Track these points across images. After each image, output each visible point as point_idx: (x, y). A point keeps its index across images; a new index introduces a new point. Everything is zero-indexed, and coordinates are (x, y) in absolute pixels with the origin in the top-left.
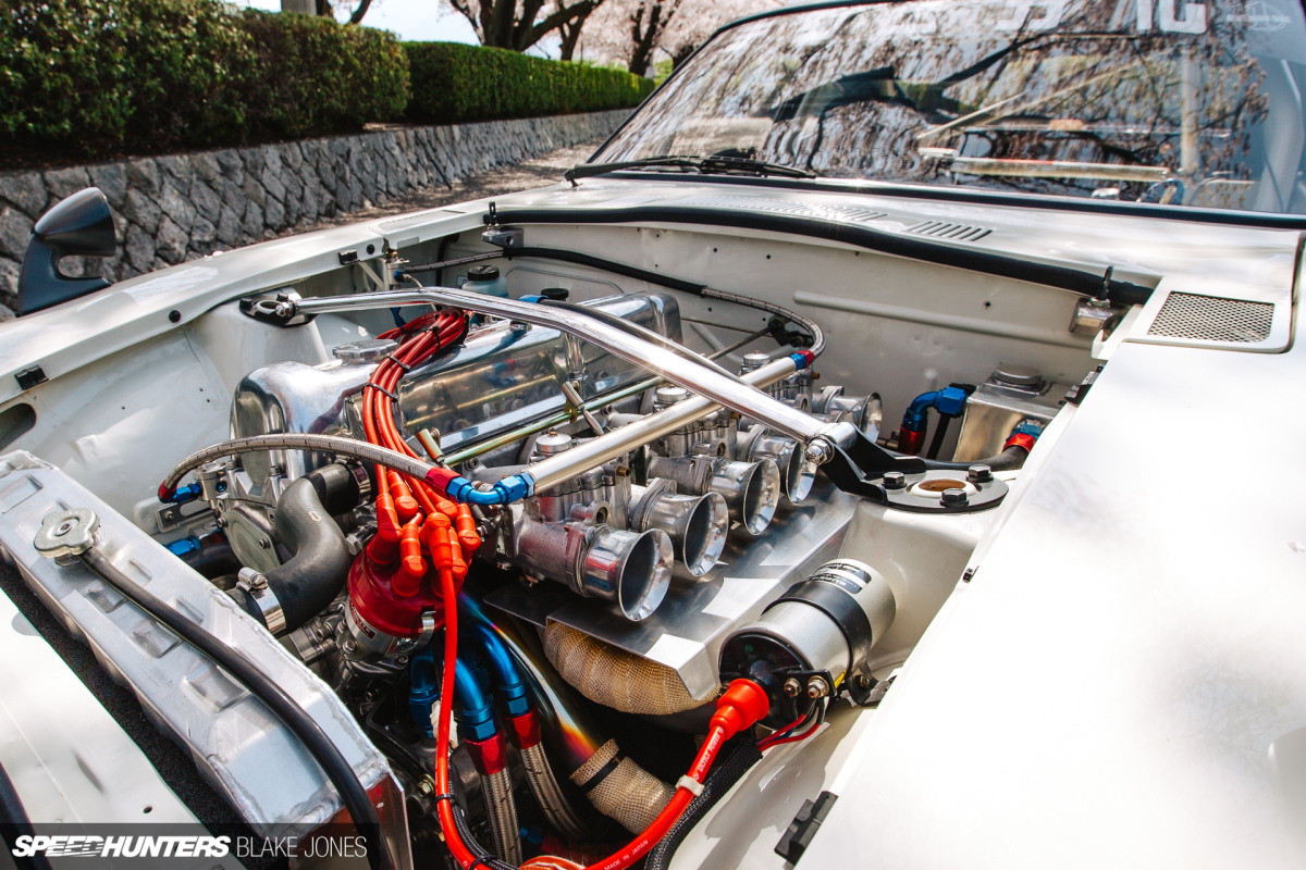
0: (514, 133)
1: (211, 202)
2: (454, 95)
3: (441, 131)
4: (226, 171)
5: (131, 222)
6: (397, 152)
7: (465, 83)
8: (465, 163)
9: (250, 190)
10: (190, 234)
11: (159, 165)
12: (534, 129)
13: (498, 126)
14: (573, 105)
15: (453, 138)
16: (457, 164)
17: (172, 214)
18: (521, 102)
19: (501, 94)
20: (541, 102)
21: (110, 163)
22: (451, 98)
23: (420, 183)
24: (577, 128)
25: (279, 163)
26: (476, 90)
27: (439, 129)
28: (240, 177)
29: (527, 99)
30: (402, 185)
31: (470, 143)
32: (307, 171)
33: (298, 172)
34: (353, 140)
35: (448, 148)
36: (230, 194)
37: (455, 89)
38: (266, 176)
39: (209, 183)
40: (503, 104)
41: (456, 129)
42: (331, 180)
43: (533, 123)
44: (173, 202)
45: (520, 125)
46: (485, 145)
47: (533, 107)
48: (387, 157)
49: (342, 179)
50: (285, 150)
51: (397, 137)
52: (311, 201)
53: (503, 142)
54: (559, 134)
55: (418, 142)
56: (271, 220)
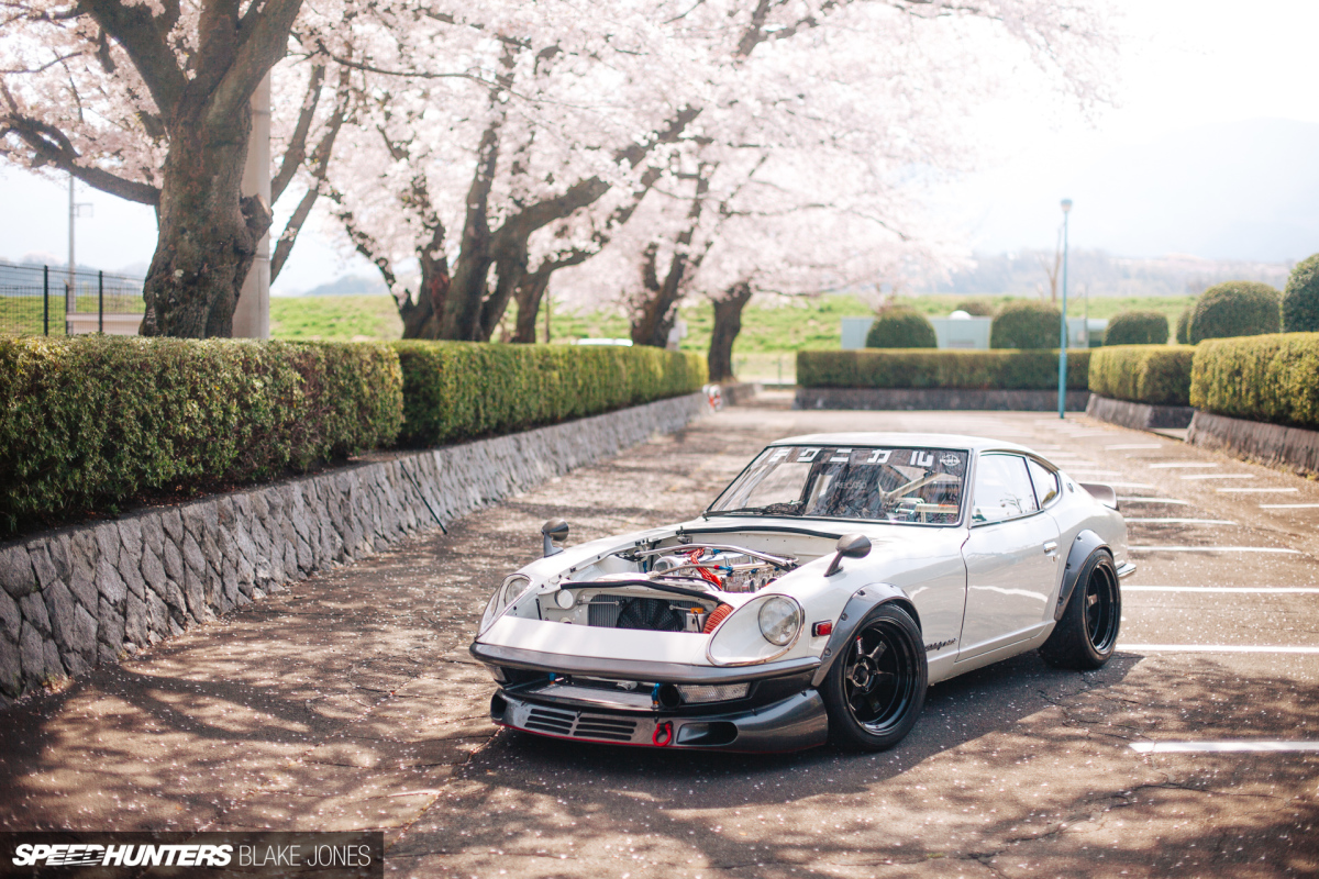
0: (497, 457)
1: (265, 541)
2: (440, 414)
3: (424, 457)
4: (273, 508)
5: (224, 556)
6: (386, 487)
7: (452, 398)
8: (450, 500)
9: (286, 529)
10: (255, 570)
11: (234, 503)
12: (519, 449)
13: (479, 447)
14: (567, 410)
15: (435, 468)
16: (442, 502)
17: (244, 550)
18: (506, 410)
19: (485, 406)
20: (528, 411)
21: (208, 500)
22: (436, 418)
23: (409, 527)
24: (573, 444)
25: (302, 502)
26: (461, 405)
27: (422, 456)
28: (280, 516)
29: (512, 408)
30: (395, 529)
31: (452, 473)
32: (321, 508)
33: (314, 511)
34: (351, 473)
35: (431, 480)
36: (275, 533)
37: (441, 406)
38: (295, 514)
39: (262, 520)
40: (487, 420)
41: (437, 454)
42: (339, 520)
43: (518, 441)
44: (243, 540)
45: (503, 445)
46: (468, 476)
47: (519, 418)
48: (380, 494)
49: (347, 519)
50: (306, 488)
51: (387, 470)
52: (327, 542)
53: (486, 471)
54: (549, 454)
55: (405, 475)
56: (303, 562)
